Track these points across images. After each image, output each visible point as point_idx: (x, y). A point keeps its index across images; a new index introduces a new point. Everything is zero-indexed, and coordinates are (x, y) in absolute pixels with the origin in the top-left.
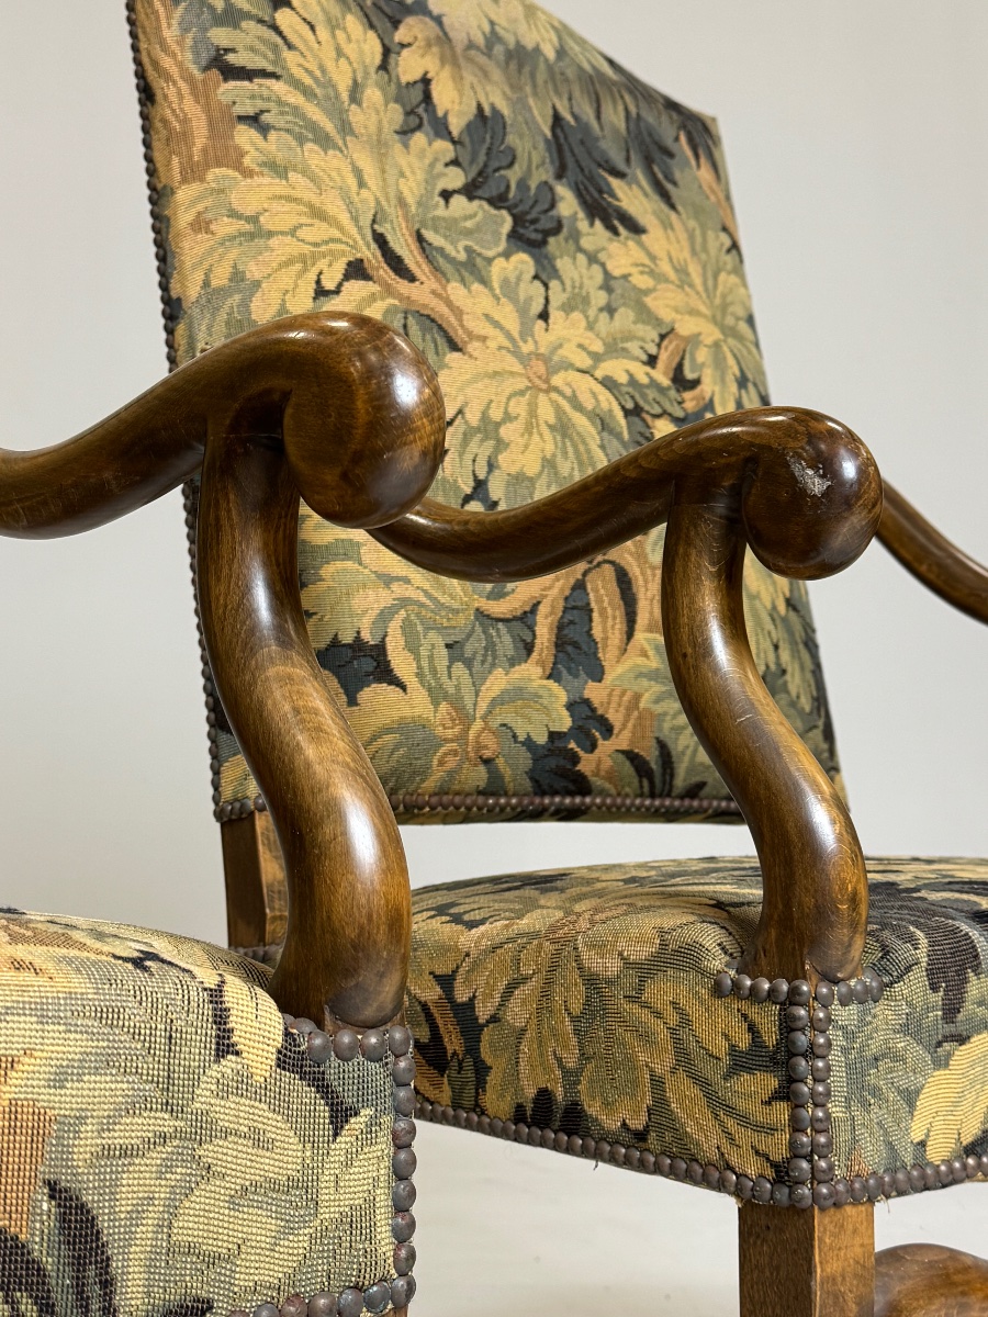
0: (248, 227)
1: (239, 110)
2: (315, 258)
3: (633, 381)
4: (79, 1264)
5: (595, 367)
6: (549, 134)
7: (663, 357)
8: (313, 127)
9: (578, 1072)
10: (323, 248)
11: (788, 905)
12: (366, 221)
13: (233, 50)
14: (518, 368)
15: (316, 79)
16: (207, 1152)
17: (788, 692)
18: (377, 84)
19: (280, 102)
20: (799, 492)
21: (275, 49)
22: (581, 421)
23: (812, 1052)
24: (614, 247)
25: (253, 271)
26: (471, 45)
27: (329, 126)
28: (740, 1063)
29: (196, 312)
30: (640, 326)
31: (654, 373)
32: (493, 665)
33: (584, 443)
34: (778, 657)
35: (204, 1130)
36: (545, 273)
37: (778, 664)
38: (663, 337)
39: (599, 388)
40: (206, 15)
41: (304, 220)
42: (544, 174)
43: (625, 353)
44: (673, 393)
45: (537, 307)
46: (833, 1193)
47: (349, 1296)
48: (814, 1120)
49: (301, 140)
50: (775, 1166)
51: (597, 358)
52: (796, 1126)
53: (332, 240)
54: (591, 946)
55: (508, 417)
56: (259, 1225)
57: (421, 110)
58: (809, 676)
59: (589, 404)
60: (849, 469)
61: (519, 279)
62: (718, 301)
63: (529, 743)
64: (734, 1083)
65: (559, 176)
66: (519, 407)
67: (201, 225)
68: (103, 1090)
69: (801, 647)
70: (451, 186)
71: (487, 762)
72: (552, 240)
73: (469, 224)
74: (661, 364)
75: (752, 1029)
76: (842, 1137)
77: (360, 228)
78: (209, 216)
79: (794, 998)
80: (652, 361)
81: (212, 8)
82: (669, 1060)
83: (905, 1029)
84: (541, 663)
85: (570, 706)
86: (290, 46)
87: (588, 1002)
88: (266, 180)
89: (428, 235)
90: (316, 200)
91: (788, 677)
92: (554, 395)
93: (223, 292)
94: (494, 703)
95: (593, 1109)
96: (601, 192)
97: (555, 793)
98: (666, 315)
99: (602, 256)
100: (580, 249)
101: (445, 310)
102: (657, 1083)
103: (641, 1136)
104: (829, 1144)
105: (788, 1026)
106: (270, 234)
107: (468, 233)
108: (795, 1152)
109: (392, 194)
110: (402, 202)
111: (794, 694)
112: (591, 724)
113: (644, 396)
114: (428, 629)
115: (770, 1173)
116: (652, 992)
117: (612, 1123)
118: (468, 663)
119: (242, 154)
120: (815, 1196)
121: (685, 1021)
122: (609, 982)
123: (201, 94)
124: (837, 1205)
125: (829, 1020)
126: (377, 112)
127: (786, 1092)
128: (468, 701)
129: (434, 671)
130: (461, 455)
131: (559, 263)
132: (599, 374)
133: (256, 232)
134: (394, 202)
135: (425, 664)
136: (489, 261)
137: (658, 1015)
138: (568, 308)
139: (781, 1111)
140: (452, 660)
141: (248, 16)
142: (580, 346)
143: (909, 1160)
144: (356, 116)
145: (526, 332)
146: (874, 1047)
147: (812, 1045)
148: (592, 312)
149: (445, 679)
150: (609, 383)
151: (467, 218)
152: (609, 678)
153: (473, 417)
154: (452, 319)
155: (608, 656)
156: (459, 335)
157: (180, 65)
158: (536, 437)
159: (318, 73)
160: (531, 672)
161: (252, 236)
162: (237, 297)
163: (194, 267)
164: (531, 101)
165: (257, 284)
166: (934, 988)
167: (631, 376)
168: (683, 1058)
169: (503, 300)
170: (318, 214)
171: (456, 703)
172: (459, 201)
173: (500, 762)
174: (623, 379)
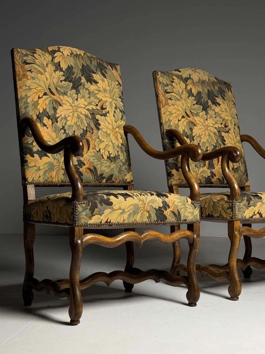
0: (170, 113)
1: (168, 98)
2: (178, 116)
3: (219, 127)
4: (179, 215)
5: (214, 126)
6: (207, 93)
7: (223, 123)
8: (177, 98)
9: (212, 211)
10: (179, 115)
11: (233, 194)
12: (184, 110)
13: (168, 90)
14: (203, 127)
15: (177, 92)
16: (187, 209)
17: (241, 170)
18: (185, 91)
19: (173, 96)
20: (234, 155)
21: (172, 88)
22: (212, 134)
23: (234, 207)
24: (216, 108)
25: (171, 119)
26: (197, 82)
27: (179, 98)
28: (228, 208)
29: (164, 124)
30: (220, 119)
31: (222, 126)
32: (201, 168)
33: (212, 137)
34: (239, 165)
35: (186, 208)
36: (207, 113)
37: (239, 166)
38: (223, 120)
39: (214, 129)
40: (164, 85)
41: (177, 111)
42: (207, 99)
43: (218, 123)
44: (224, 128)
45: (206, 119)
46: (236, 219)
47: (196, 221)
48: (234, 213)
49: (176, 100)
50: (231, 217)
51: (214, 124)
52: (233, 214)
53: (180, 113)
54: (214, 199)
55: (202, 134)
56: (190, 215)
57: (190, 93)
58: (244, 167)
59: (213, 131)
60: (238, 153)
61: (203, 115)
62: (231, 113)
63: (205, 177)
64: (227, 210)
65: (209, 99)
66: (203, 133)
67: (164, 113)
68: (181, 204)
69: (243, 163)
70: (194, 103)
71: (200, 180)
72: (208, 109)
73: (197, 108)
74: (223, 124)
75: (229, 205)
76: (237, 215)
77: (183, 111)
78: (165, 112)
79: (233, 202)
80: (222, 124)
81: (165, 84)
82: (222, 209)
83: (244, 205)
84: (207, 167)
85: (210, 173)
86: (174, 88)
87: (213, 204)
88: (172, 107)
89: (192, 111)
90: (178, 109)
91: (241, 168)
92: (208, 131)
93: (167, 122)
94: (201, 172)
95: (214, 215)
96: (214, 100)
97: (208, 184)
98: (223, 117)
99: (214, 110)
100: (212, 109)
101: (194, 121)
102: (220, 211)
103: (219, 217)
104: (236, 215)
105: (232, 205)
106: (173, 114)
107: (197, 110)
108: (233, 216)
109: (187, 105)
110: (188, 107)
111: (242, 170)
112: (213, 175)
113: (220, 129)
114: (193, 163)
115: (231, 218)
116: (220, 203)
117: (216, 216)
118: (198, 167)
119: (169, 103)
120: (235, 220)
121: (223, 205)
122: (216, 202)
123: (164, 96)
124: (237, 221)
125: (236, 204)
126: (185, 95)
127: (232, 211)
128: (198, 172)
129: (193, 169)
130: (196, 140)
131: (209, 112)
132: (214, 127)
133: (171, 114)
134: (187, 107)
135: (192, 168)
136: (199, 113)
137: (220, 205)
138: (210, 118)
139: (232, 212)
140: (196, 167)
141: (169, 85)
142: (212, 123)
143: (244, 217)
144: (182, 96)
145: (204, 122)
146: (241, 207)
147: (234, 206)
148: (213, 118)
149: (195, 169)
150: (215, 128)
151: (197, 107)
152: (215, 169)
153: (198, 135)
154: (195, 122)
155: (215, 166)
156: (196, 124)
157: (161, 92)
158: (206, 137)
159: (178, 91)
160: (205, 168)
161: (170, 114)
162: (169, 122)
163: (164, 119)
164: (205, 89)
165: (171, 120)
166: (247, 202)
167: (219, 126)
168: (223, 208)
169: (201, 118)
170: (178, 110)
171: (196, 172)
172: (195, 105)
173: (202, 180)
174: (217, 127)
